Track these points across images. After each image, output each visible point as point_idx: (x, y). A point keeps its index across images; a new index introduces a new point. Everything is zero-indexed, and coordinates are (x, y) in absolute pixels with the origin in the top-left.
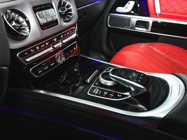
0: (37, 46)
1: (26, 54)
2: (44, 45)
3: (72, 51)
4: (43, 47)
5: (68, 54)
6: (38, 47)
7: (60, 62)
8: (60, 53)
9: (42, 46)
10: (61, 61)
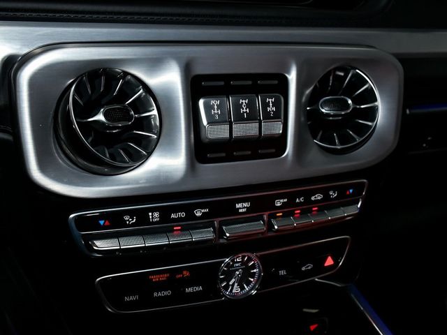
0: (153, 210)
1: (102, 222)
2: (182, 215)
3: (310, 266)
4: (180, 219)
5: (282, 273)
6: (156, 214)
7: (236, 289)
8: (250, 259)
9: (173, 216)
10: (242, 288)
